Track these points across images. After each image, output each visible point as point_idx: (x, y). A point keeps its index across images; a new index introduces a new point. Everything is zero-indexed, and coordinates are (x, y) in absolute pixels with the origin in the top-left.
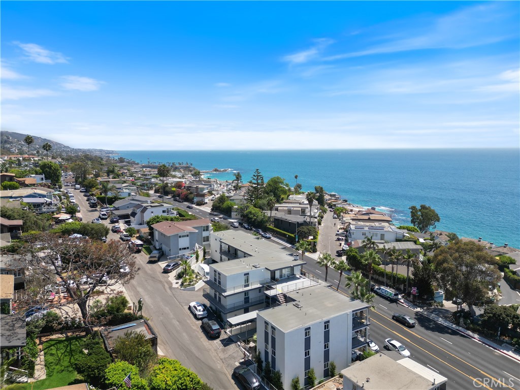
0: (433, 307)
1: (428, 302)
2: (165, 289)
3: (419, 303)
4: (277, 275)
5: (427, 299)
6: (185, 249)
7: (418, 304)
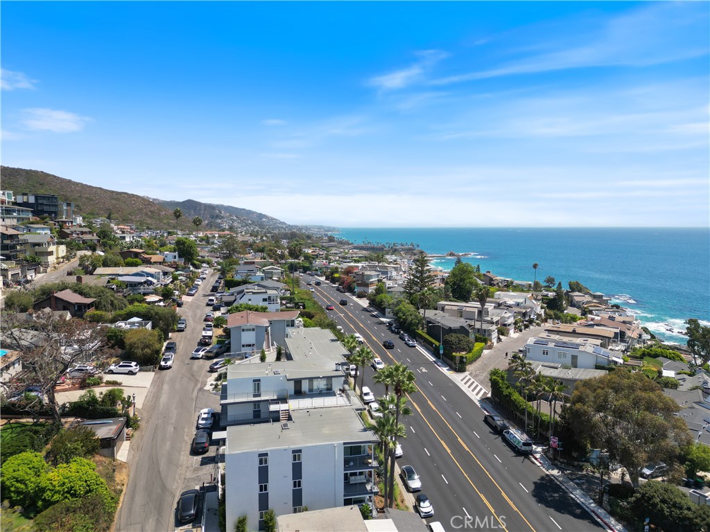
0: (584, 472)
1: (576, 463)
2: (193, 390)
3: (562, 463)
4: (305, 386)
5: (576, 459)
6: (250, 345)
7: (559, 463)
